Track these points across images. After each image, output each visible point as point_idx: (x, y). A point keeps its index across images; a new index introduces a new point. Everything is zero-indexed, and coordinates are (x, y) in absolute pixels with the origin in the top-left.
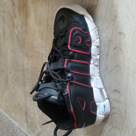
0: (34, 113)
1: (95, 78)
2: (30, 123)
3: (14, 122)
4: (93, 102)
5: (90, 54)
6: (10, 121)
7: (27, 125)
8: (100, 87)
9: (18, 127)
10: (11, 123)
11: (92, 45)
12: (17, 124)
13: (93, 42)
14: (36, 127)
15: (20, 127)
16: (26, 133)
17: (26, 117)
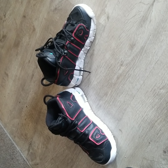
0: (37, 147)
1: (81, 60)
2: (32, 153)
3: (16, 146)
4: (72, 73)
5: (84, 45)
6: (12, 144)
7: (28, 153)
8: (81, 67)
9: (19, 151)
10: (13, 145)
11: (88, 39)
12: (18, 149)
13: (90, 38)
14: (36, 158)
15: (20, 152)
16: (25, 159)
17: (29, 147)
